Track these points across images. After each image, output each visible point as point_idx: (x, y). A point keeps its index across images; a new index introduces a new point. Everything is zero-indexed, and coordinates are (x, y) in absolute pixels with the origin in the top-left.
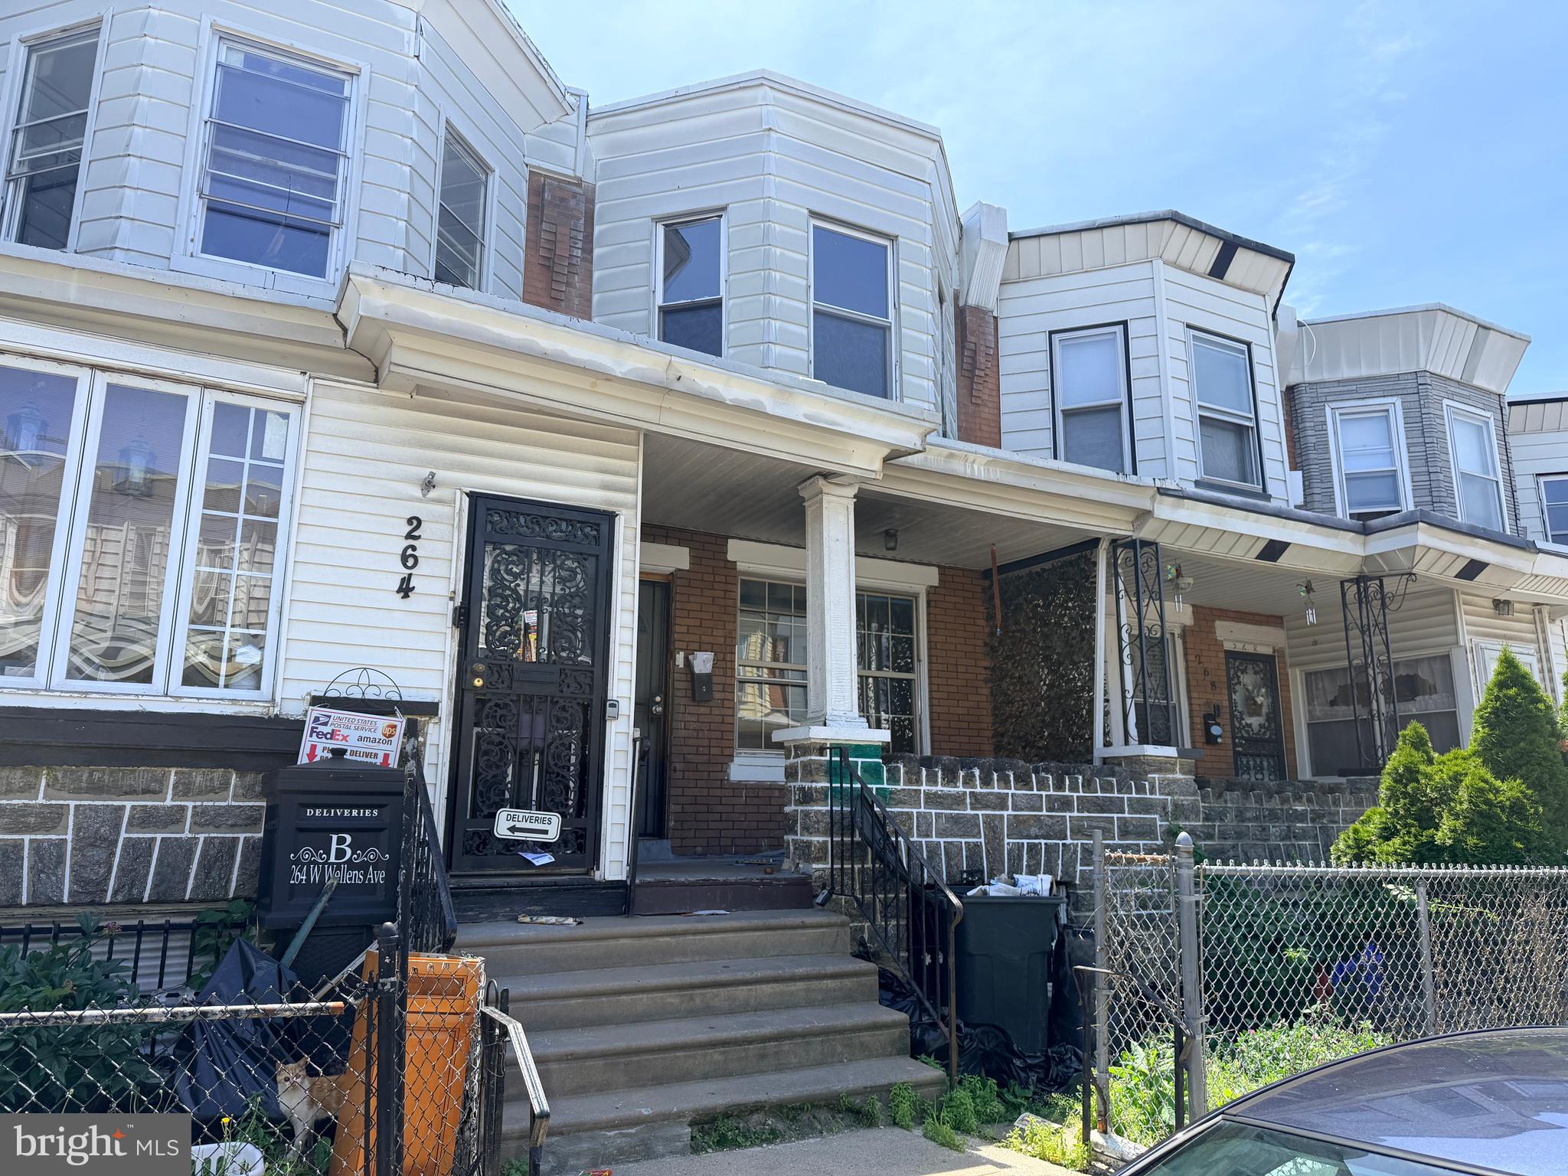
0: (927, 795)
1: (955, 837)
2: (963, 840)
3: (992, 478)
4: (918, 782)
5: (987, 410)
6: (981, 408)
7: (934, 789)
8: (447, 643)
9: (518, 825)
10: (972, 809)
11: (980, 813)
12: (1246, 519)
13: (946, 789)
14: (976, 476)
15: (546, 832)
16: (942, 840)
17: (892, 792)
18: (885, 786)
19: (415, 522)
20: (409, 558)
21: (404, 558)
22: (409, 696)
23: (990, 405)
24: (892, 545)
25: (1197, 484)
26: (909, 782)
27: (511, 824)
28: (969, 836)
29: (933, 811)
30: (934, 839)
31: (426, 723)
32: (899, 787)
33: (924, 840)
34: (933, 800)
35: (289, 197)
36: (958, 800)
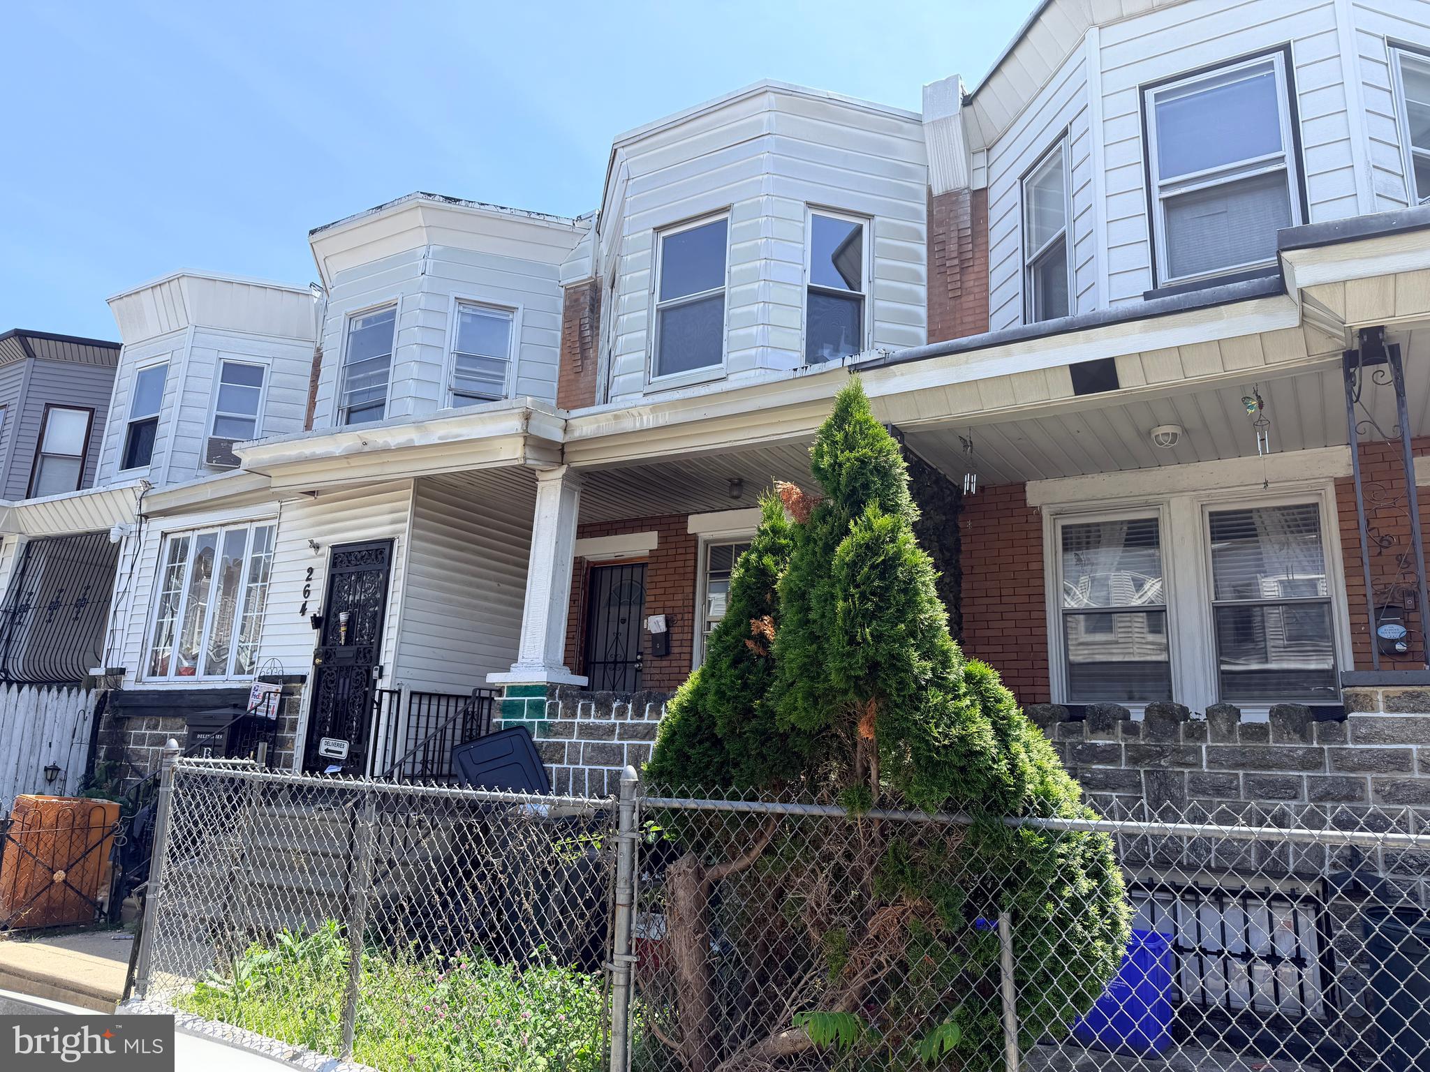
0: (580, 726)
1: (599, 764)
2: (605, 768)
3: (661, 422)
4: (574, 715)
5: (971, 297)
6: (963, 299)
7: (587, 721)
8: (312, 637)
9: (330, 748)
10: (619, 739)
11: (625, 743)
13: (597, 721)
14: (645, 426)
15: (341, 753)
16: (587, 768)
17: (551, 725)
18: (546, 720)
19: (311, 570)
20: (306, 592)
21: (309, 591)
22: (287, 672)
23: (976, 290)
24: (735, 493)
25: (1147, 296)
26: (566, 716)
27: (326, 747)
28: (613, 764)
29: (583, 741)
30: (581, 766)
31: (300, 688)
32: (556, 721)
33: (572, 767)
34: (586, 731)
35: (370, 391)
36: (610, 731)
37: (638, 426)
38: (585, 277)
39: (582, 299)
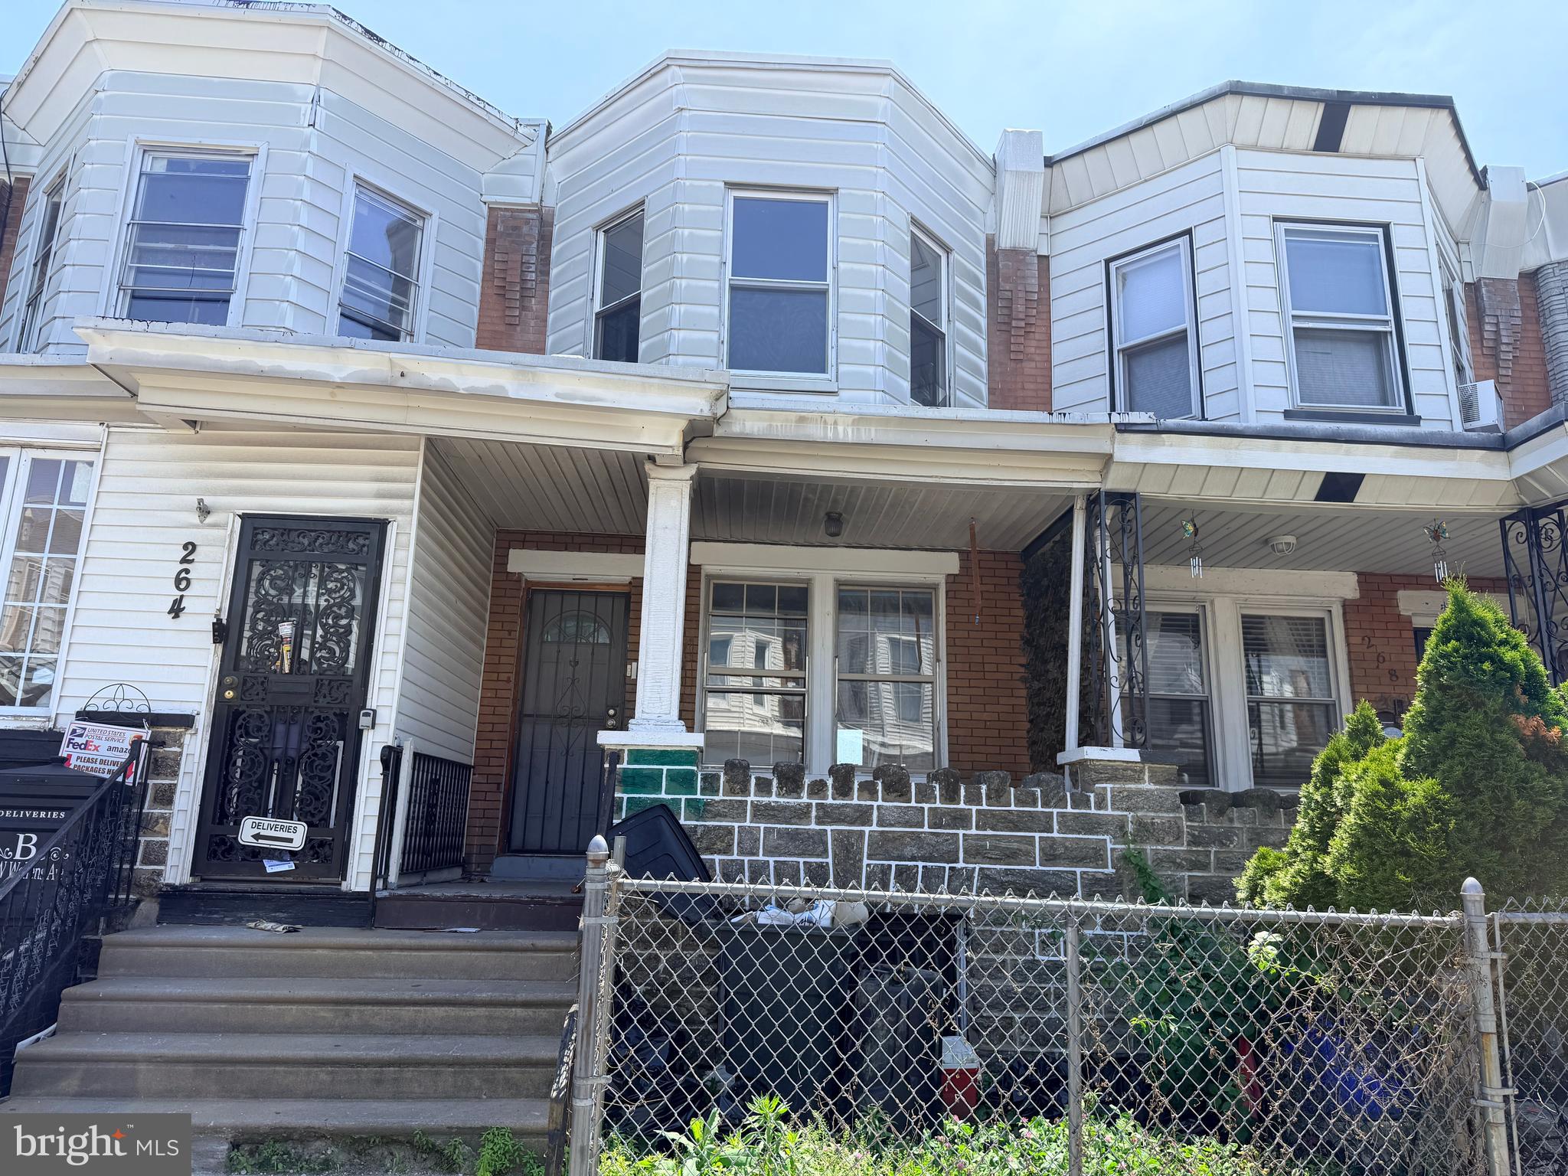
0: (756, 807)
1: (790, 855)
2: (801, 860)
3: (864, 438)
4: (745, 791)
5: (1033, 365)
6: (1024, 364)
7: (765, 800)
8: (208, 657)
9: (263, 833)
10: (818, 823)
11: (829, 828)
12: (1277, 449)
13: (782, 800)
14: (841, 438)
15: (290, 840)
16: (771, 860)
17: (707, 804)
18: (699, 796)
19: (190, 547)
20: (182, 581)
21: (178, 581)
22: (158, 708)
23: (1038, 358)
24: (833, 530)
25: (1288, 415)
26: (732, 792)
27: (256, 831)
28: (811, 855)
29: (762, 826)
30: (761, 858)
31: (181, 735)
32: (716, 798)
33: (746, 859)
34: (762, 812)
35: (193, 274)
36: (803, 813)
37: (830, 436)
38: (527, 201)
39: (525, 229)
